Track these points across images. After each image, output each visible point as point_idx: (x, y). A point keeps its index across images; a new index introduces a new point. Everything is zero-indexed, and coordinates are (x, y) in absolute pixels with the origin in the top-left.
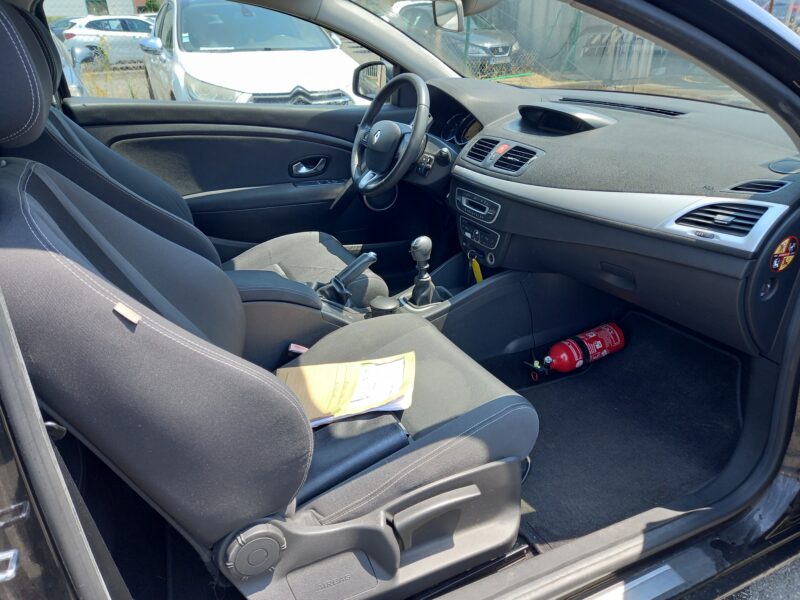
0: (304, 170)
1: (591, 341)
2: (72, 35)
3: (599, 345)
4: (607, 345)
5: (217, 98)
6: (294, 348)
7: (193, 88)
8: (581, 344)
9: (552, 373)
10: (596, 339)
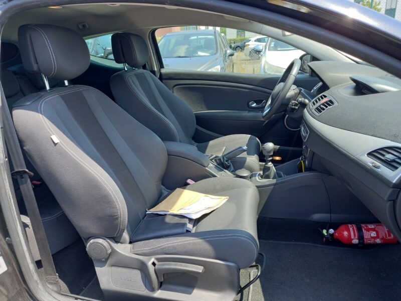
0: (254, 105)
1: (368, 230)
2: (249, 45)
3: (373, 234)
4: (381, 236)
5: (275, 72)
6: (189, 181)
7: (266, 67)
8: (359, 229)
9: (333, 242)
10: (373, 230)
